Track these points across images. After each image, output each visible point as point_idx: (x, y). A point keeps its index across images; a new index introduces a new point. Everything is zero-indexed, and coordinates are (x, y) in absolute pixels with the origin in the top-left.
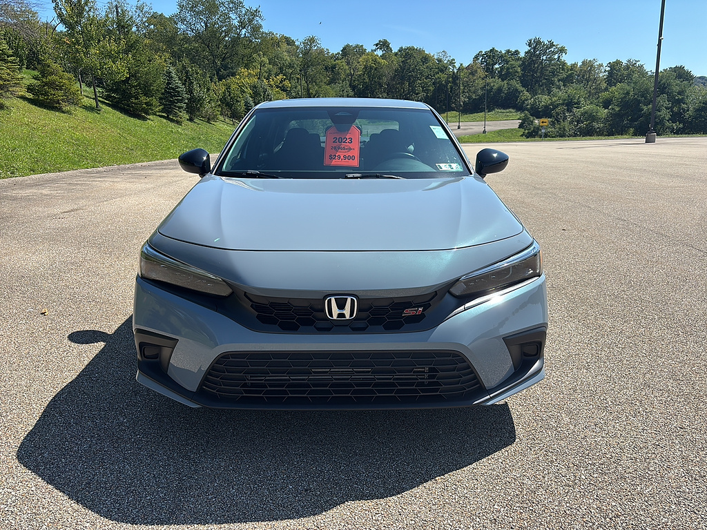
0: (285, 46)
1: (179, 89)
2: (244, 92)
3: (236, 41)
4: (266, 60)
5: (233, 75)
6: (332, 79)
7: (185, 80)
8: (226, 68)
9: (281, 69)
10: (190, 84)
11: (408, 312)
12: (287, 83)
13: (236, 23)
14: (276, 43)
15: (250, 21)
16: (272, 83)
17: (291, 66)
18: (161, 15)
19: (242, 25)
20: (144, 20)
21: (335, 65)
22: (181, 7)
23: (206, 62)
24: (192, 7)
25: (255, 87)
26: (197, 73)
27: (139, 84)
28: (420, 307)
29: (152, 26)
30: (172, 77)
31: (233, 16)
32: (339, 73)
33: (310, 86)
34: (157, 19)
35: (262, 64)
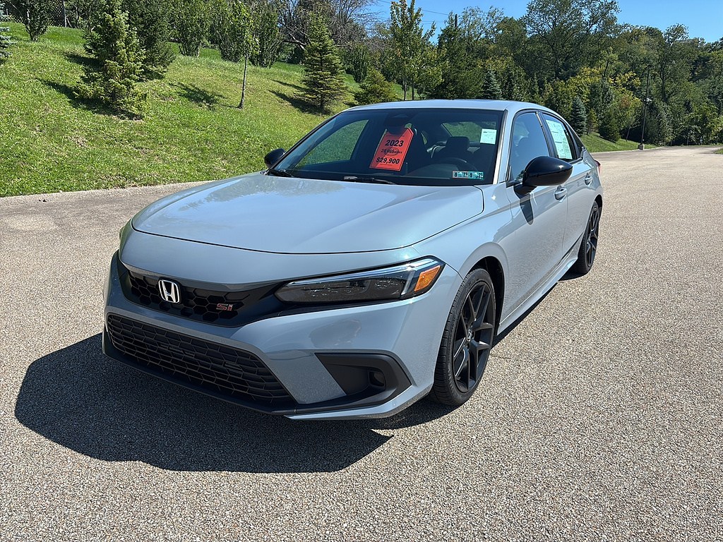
0: (645, 39)
1: (496, 93)
2: (582, 93)
3: (584, 38)
4: (615, 56)
5: (574, 75)
6: (702, 74)
7: (507, 84)
8: (566, 67)
9: (633, 65)
10: (510, 87)
11: (221, 307)
12: (637, 81)
13: (587, 18)
14: (635, 35)
15: (604, 15)
16: (619, 81)
17: (645, 61)
18: (511, 19)
19: (594, 20)
20: (494, 25)
21: (709, 56)
22: (531, 8)
23: (548, 63)
24: (543, 7)
25: (594, 87)
26: (520, 76)
27: (456, 90)
28: (231, 303)
29: (501, 31)
30: (491, 81)
31: (584, 11)
32: (712, 67)
33: (666, 83)
34: (508, 24)
35: (610, 61)
